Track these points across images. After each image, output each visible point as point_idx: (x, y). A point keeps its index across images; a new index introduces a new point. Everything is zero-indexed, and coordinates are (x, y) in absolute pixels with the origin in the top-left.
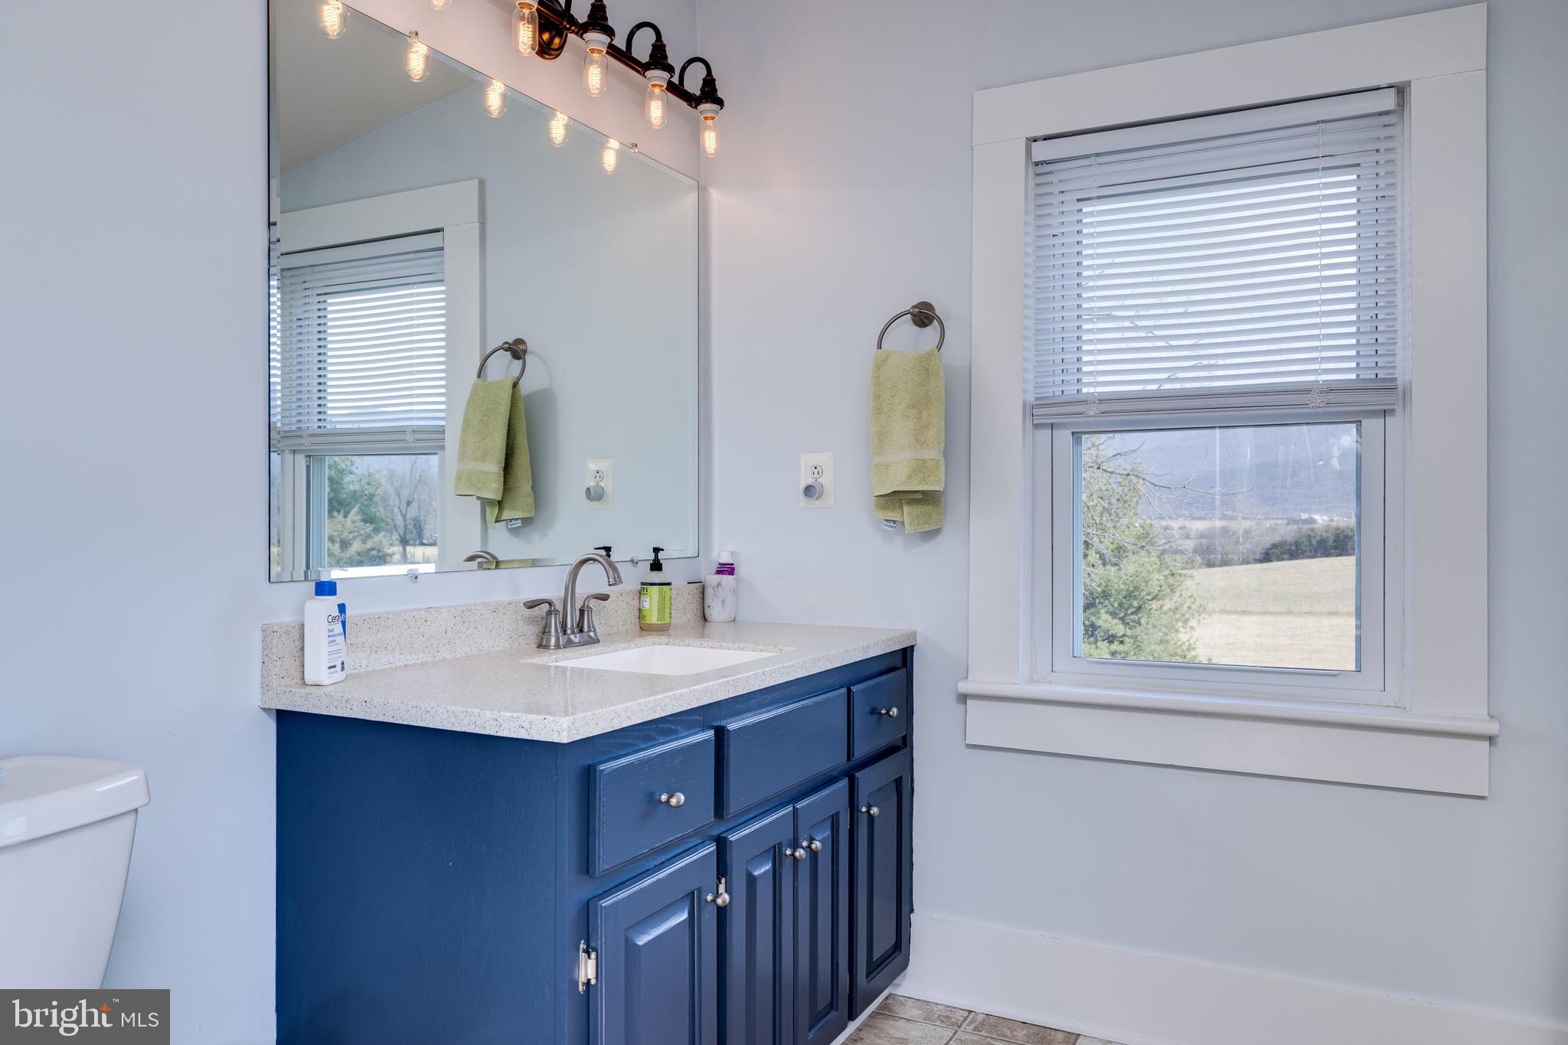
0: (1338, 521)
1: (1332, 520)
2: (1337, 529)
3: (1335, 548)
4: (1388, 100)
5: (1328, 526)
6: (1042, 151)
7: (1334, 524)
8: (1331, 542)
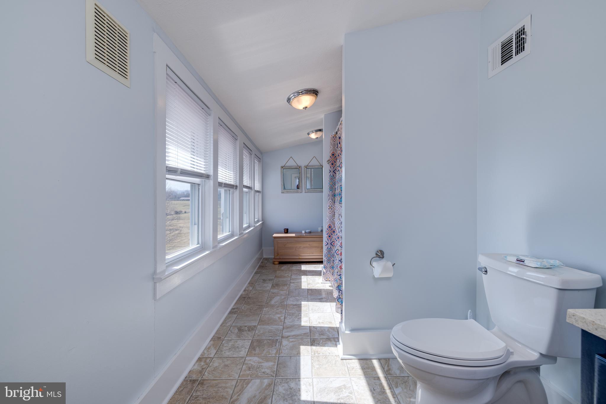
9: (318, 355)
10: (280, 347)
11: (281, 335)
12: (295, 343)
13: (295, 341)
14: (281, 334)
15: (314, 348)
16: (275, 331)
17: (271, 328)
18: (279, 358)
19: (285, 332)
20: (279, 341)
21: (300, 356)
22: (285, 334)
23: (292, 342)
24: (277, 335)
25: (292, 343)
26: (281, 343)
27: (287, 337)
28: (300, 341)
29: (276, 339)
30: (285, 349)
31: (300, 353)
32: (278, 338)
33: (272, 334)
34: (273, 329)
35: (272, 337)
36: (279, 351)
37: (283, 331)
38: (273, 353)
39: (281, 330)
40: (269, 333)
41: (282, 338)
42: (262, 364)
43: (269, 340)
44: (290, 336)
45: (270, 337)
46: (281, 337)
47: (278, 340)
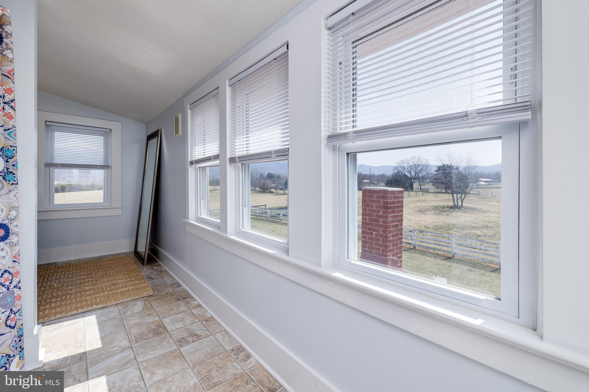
0: (61, 183)
1: (59, 183)
2: (62, 185)
3: (61, 190)
4: (109, 131)
5: (59, 184)
6: (48, 123)
7: (60, 184)
8: (59, 189)
9: (76, 345)
10: (128, 337)
11: (134, 349)
12: (110, 347)
13: (111, 349)
14: (135, 351)
15: (81, 351)
16: (147, 351)
17: (154, 352)
18: (125, 328)
19: (130, 355)
20: (133, 342)
21: (101, 337)
22: (129, 352)
23: (115, 347)
24: (141, 347)
25: (113, 346)
26: (130, 341)
27: (124, 349)
28: (103, 351)
29: (138, 342)
30: (121, 338)
31: (101, 339)
32: (137, 344)
33: (148, 346)
34: (152, 352)
35: (146, 343)
36: (128, 333)
37: (134, 356)
38: (135, 330)
39: (138, 355)
40: (153, 345)
41: (131, 346)
42: (140, 320)
43: (147, 339)
44: (121, 352)
45: (149, 342)
46: (133, 347)
47: (135, 342)
